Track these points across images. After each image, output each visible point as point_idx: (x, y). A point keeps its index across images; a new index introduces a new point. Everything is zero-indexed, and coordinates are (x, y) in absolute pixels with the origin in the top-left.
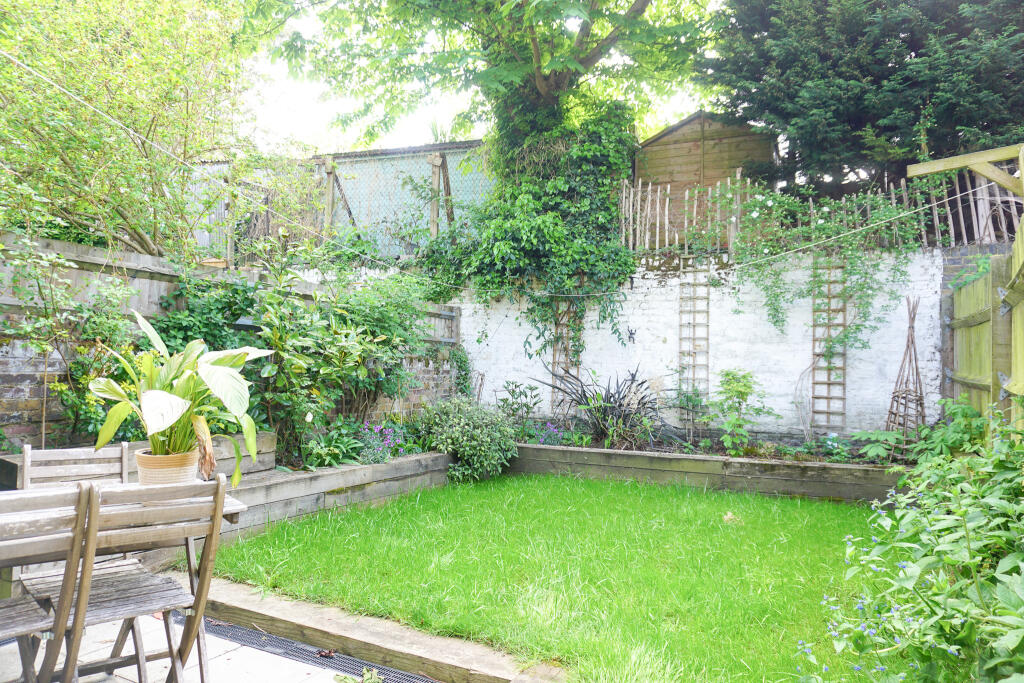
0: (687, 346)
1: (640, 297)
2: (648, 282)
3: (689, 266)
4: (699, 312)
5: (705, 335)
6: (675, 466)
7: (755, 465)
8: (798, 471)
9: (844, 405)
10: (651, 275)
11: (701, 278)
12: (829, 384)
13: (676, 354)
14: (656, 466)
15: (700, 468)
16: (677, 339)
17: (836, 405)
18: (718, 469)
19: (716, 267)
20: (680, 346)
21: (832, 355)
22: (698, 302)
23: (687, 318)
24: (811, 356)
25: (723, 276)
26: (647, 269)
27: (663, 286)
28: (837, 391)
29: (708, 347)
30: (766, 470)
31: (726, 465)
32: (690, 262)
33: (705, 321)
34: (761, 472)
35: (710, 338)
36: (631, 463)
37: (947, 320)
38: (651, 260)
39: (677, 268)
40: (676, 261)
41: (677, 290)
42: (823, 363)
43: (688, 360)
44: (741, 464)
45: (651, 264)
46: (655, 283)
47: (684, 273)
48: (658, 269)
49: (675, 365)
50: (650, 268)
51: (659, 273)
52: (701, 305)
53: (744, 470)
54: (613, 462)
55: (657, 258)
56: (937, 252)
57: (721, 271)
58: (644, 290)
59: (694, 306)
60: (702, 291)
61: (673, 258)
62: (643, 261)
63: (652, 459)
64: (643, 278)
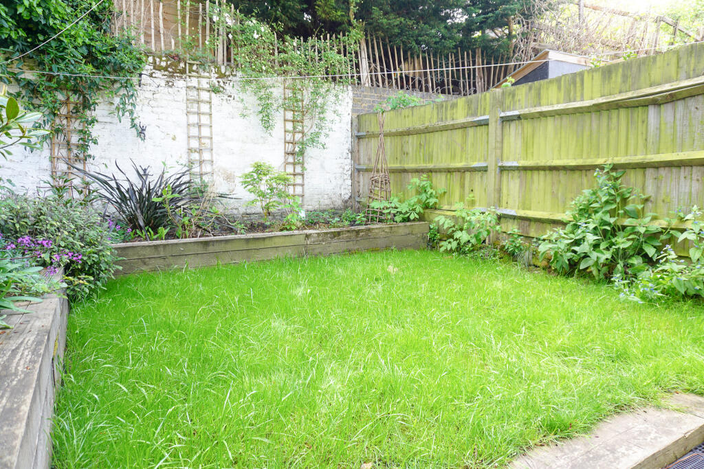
0: (194, 144)
1: (149, 95)
2: (155, 80)
3: (194, 71)
4: (203, 114)
5: (209, 135)
6: (268, 244)
7: (327, 233)
8: (354, 233)
9: (303, 189)
10: (158, 74)
11: (204, 83)
12: (294, 175)
13: (185, 150)
14: (252, 246)
15: (288, 242)
16: (185, 136)
17: (299, 190)
18: (302, 240)
19: (216, 75)
20: (188, 144)
21: (296, 154)
22: (202, 105)
23: (194, 119)
24: (283, 154)
25: (222, 84)
26: (154, 68)
27: (171, 87)
28: (298, 180)
29: (211, 144)
30: (334, 237)
31: (307, 236)
32: (195, 68)
33: (208, 122)
34: (332, 238)
35: (213, 137)
36: (229, 247)
37: (356, 133)
38: (158, 60)
39: (183, 71)
40: (182, 65)
41: (183, 91)
42: (291, 159)
43: (195, 156)
44: (318, 234)
45: (158, 63)
46: (163, 83)
47: (190, 76)
48: (165, 69)
49: (184, 161)
50: (157, 68)
51: (166, 73)
52: (205, 108)
53: (321, 238)
54: (211, 249)
55: (164, 59)
56: (350, 88)
57: (220, 80)
58: (153, 88)
59: (199, 108)
60: (205, 96)
61: (179, 61)
62: (151, 59)
63: (248, 240)
64: (151, 76)
